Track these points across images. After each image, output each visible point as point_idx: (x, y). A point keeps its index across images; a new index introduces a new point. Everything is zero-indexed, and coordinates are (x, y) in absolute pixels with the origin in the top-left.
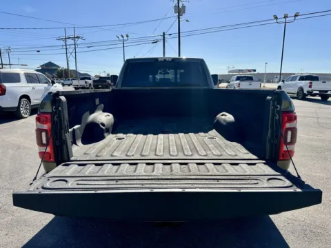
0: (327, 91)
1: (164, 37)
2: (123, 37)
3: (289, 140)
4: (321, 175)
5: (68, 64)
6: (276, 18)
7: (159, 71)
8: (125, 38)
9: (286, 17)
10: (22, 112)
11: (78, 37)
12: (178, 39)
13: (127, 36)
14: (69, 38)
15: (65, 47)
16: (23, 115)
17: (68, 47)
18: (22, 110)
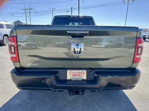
0: (145, 36)
1: (72, 9)
2: (52, 9)
3: (139, 53)
4: (145, 72)
5: (27, 22)
6: (124, 2)
7: (70, 23)
8: (54, 9)
9: (128, 1)
10: (5, 42)
11: (31, 9)
12: (78, 10)
13: (55, 9)
14: (27, 9)
15: (25, 13)
16: (5, 44)
17: (26, 13)
18: (5, 41)
